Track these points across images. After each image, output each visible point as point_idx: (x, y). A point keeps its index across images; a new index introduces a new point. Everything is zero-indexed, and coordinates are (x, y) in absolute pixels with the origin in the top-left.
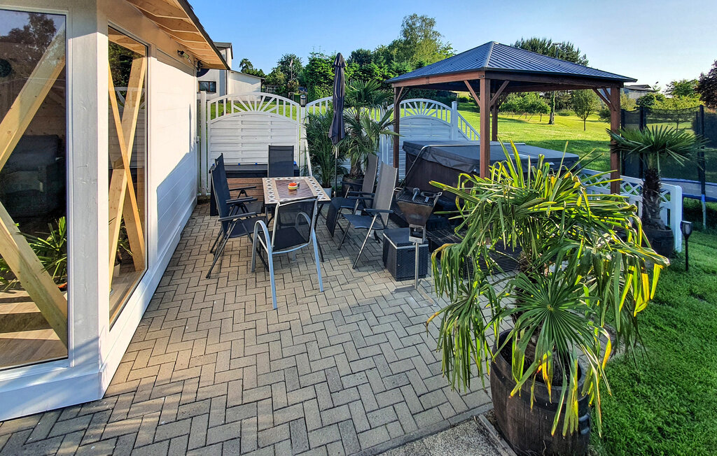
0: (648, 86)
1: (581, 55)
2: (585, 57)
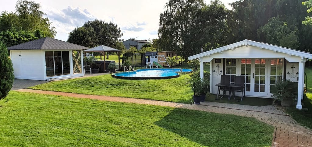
0: (146, 40)
1: (118, 28)
2: (119, 28)
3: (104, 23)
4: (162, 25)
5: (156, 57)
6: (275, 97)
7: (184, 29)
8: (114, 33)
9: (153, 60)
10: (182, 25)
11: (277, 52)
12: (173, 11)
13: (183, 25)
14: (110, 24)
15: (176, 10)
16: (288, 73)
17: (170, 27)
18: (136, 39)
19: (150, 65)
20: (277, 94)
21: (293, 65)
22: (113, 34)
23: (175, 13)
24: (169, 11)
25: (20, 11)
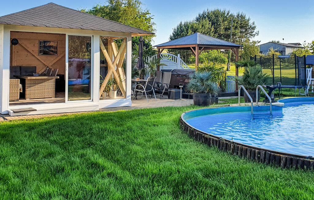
0: (300, 44)
2: (254, 23)
3: (228, 14)
14: (238, 16)
22: (241, 32)
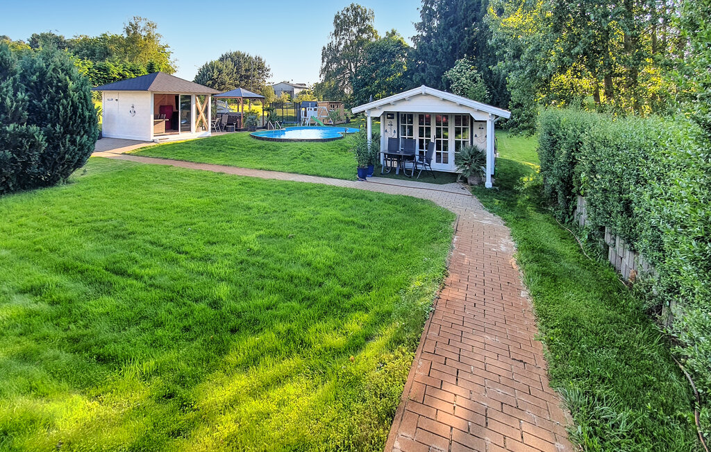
0: (305, 85)
1: (266, 65)
2: (269, 66)
3: (248, 56)
4: (325, 63)
5: (315, 110)
6: (460, 171)
7: (353, 70)
8: (261, 72)
9: (311, 113)
10: (350, 64)
11: (461, 105)
12: (340, 44)
13: (352, 64)
14: (256, 58)
15: (343, 42)
16: (476, 136)
17: (335, 66)
18: (291, 82)
19: (307, 122)
20: (462, 167)
21: (481, 125)
22: (259, 73)
23: (342, 46)
24: (334, 43)
25: (128, 31)
